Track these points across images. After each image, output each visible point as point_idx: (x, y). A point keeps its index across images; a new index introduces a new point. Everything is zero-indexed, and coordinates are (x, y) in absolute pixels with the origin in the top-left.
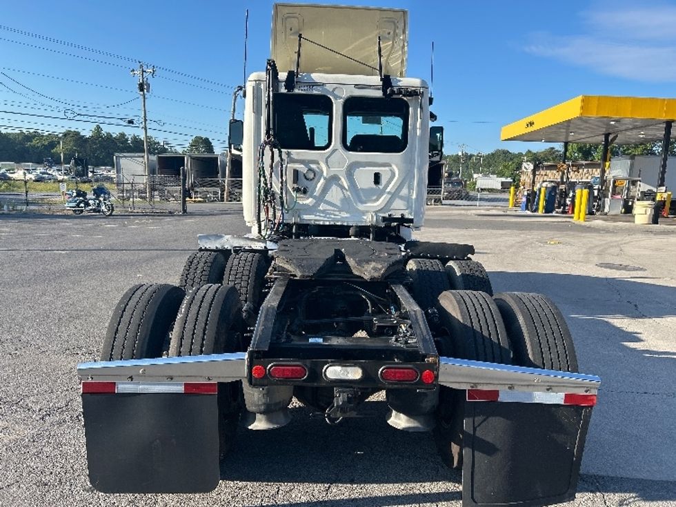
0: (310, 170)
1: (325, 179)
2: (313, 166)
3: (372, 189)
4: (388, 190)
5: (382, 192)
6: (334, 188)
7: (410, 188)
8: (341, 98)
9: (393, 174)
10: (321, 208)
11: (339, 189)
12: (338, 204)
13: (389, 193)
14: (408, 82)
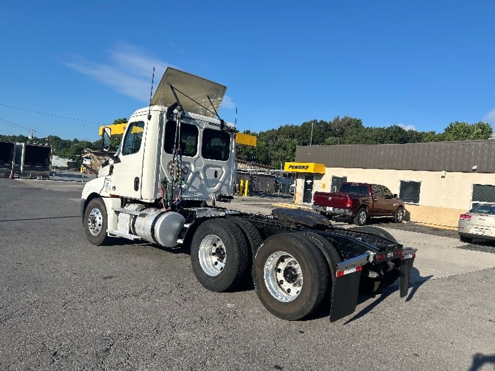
0: (186, 167)
1: (193, 173)
2: (187, 165)
3: (214, 179)
4: (220, 180)
5: (218, 182)
6: (197, 179)
7: (229, 180)
8: (202, 128)
9: (223, 172)
10: (190, 190)
11: (199, 179)
12: (198, 188)
13: (221, 182)
14: (230, 124)
